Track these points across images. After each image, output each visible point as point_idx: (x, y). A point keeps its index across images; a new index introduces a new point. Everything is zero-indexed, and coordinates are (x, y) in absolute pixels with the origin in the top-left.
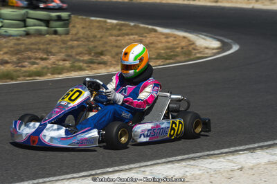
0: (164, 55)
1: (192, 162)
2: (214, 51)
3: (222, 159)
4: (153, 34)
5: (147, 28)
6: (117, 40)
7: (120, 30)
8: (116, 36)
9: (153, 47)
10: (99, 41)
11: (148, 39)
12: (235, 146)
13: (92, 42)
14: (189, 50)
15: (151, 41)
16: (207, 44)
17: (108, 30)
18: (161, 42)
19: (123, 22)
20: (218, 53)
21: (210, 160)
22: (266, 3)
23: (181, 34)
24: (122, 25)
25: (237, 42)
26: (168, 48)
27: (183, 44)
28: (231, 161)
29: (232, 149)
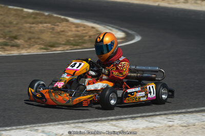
0: (72, 42)
1: (80, 125)
3: (106, 123)
4: (64, 24)
5: (60, 18)
6: (31, 27)
7: (34, 18)
8: (30, 24)
9: (63, 35)
10: (14, 26)
11: (60, 27)
12: (121, 115)
13: (8, 27)
15: (62, 30)
17: (24, 17)
18: (71, 31)
19: (38, 12)
21: (96, 124)
22: (171, 2)
23: (90, 24)
24: (37, 14)
25: (139, 33)
26: (77, 36)
27: (91, 33)
28: (115, 125)
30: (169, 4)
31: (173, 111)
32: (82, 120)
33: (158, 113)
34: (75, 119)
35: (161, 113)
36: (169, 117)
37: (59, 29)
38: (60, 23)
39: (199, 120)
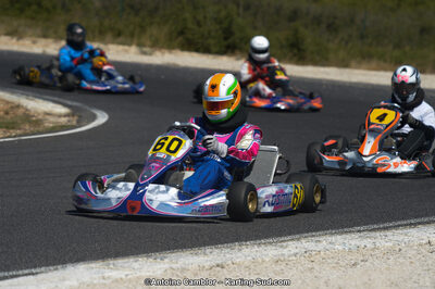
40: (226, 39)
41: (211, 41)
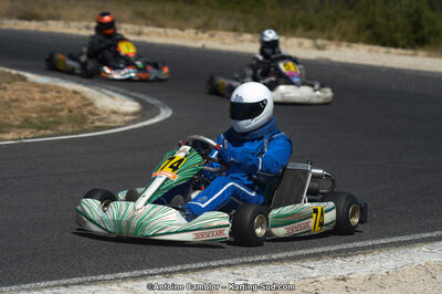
0: (36, 121)
2: (127, 118)
3: (114, 287)
4: (18, 85)
5: (9, 73)
9: (16, 108)
11: (9, 93)
14: (83, 115)
15: (14, 97)
16: (115, 106)
18: (34, 100)
20: (134, 122)
22: (227, 41)
23: (70, 86)
25: (168, 103)
26: (44, 110)
27: (72, 103)
28: (130, 290)
29: (136, 273)
30: (224, 43)
31: (245, 259)
32: (65, 281)
33: (214, 263)
34: (51, 280)
35: (221, 262)
36: (236, 271)
37: (7, 95)
38: (9, 83)
39: (295, 276)
40: (415, 32)
41: (398, 35)
